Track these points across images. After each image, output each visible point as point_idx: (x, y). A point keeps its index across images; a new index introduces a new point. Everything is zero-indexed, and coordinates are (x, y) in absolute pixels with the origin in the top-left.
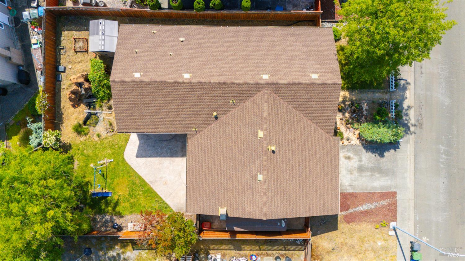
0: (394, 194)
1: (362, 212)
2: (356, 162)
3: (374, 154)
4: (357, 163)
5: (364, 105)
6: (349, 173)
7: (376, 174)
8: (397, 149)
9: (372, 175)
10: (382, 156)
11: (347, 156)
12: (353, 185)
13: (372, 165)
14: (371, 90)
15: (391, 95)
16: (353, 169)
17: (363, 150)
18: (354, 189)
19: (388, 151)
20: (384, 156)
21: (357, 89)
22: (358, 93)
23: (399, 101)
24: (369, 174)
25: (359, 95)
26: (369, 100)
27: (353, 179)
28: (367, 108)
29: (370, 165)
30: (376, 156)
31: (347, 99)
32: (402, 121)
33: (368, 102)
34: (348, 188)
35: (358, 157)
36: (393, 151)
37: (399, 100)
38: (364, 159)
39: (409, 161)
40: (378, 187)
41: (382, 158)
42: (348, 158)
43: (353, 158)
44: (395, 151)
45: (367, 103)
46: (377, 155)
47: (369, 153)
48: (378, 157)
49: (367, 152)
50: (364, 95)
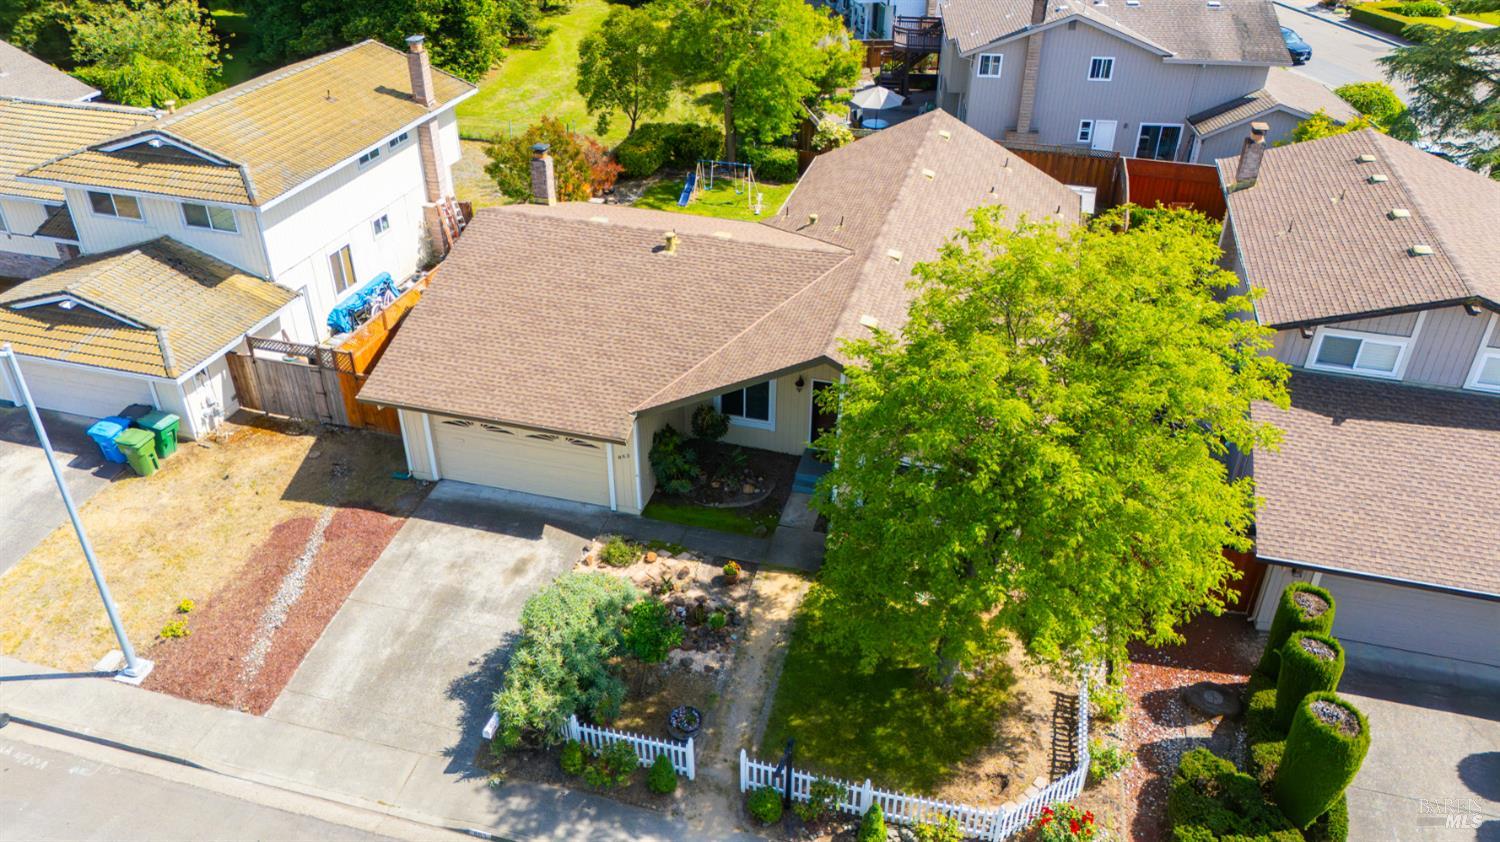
0: (258, 703)
1: (282, 571)
2: (489, 590)
3: (482, 660)
4: (481, 595)
5: (713, 658)
6: (461, 561)
7: (396, 647)
8: (449, 760)
9: (399, 633)
10: (458, 689)
11: (530, 567)
12: (407, 564)
13: (439, 644)
14: (770, 702)
15: (719, 790)
16: (465, 576)
18: (390, 564)
19: (463, 719)
20: (451, 698)
21: (791, 647)
22: (771, 650)
23: (679, 826)
24: (414, 623)
25: (765, 651)
26: (725, 685)
27: (426, 568)
28: (696, 667)
29: (444, 636)
30: (471, 664)
31: (758, 610)
32: (574, 814)
33: (721, 677)
34: (407, 546)
35: (503, 601)
36: (453, 739)
37: (685, 827)
38: (487, 618)
39: (360, 803)
40: (339, 644)
41: (446, 686)
42: (519, 569)
43: (507, 583)
44: (447, 753)
45: (717, 673)
46: (475, 669)
47: (499, 643)
48: (460, 672)
49: (507, 634)
50: (758, 672)
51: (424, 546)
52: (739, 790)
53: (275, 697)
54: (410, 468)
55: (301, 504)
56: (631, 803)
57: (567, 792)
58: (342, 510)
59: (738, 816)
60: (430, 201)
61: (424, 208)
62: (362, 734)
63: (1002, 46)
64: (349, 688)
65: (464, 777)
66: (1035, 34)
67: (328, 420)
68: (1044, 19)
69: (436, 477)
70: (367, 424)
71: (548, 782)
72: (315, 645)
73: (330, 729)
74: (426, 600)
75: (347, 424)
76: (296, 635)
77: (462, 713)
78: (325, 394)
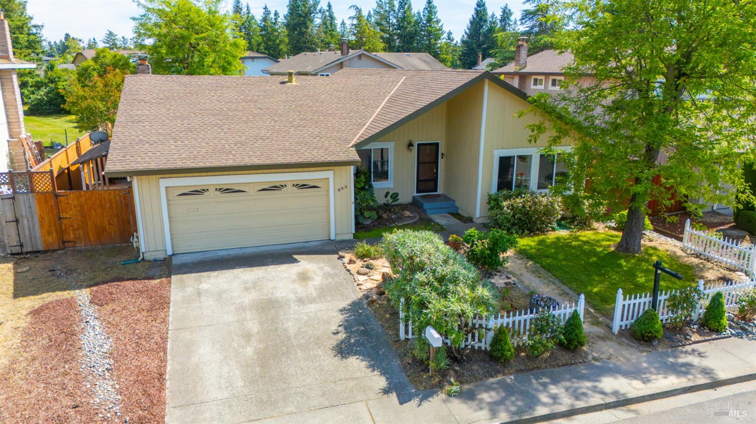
2: (295, 293)
3: (341, 329)
4: (291, 297)
5: (502, 279)
6: (249, 285)
7: (255, 344)
8: (394, 397)
9: (247, 336)
10: (343, 350)
11: (310, 275)
12: (203, 298)
13: (292, 331)
16: (265, 291)
17: (349, 301)
18: (186, 302)
20: (344, 358)
21: (538, 263)
22: (527, 268)
24: (253, 326)
26: (528, 288)
27: (223, 295)
29: (290, 326)
30: (335, 334)
32: (537, 386)
33: (519, 285)
34: (190, 289)
35: (315, 295)
36: (382, 382)
37: (614, 365)
38: (313, 307)
40: (194, 360)
41: (331, 352)
42: (304, 278)
43: (304, 286)
44: (386, 391)
45: (514, 284)
46: (342, 335)
47: (341, 317)
48: (334, 341)
49: (341, 310)
50: (535, 279)
51: (204, 286)
52: (613, 334)
53: (163, 417)
54: (143, 249)
55: (44, 295)
56: (563, 365)
57: (512, 377)
58: (95, 288)
59: (632, 347)
60: (12, 138)
61: (8, 141)
62: (291, 408)
63: (331, 67)
64: (240, 383)
65: (421, 401)
66: (345, 61)
67: (17, 250)
68: (348, 53)
69: (170, 252)
70: (64, 242)
71: (492, 377)
72: (169, 368)
73: (252, 418)
74: (248, 312)
75: (40, 248)
76: (140, 367)
77: (364, 363)
78: (17, 221)
